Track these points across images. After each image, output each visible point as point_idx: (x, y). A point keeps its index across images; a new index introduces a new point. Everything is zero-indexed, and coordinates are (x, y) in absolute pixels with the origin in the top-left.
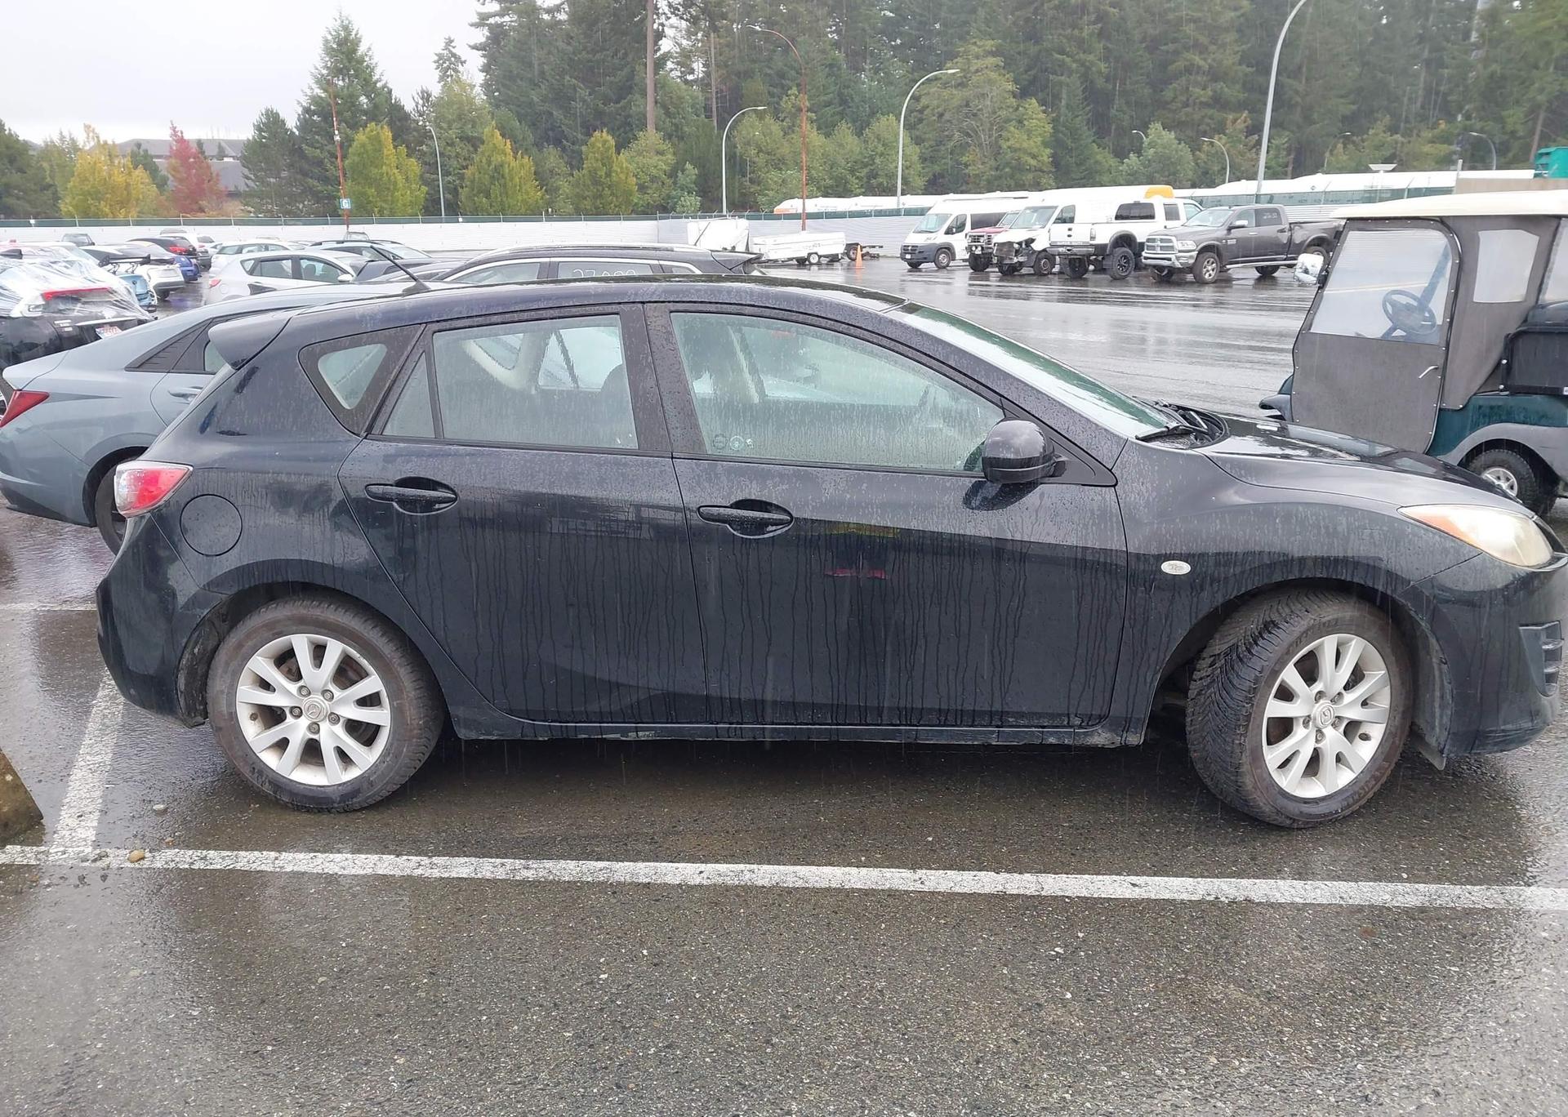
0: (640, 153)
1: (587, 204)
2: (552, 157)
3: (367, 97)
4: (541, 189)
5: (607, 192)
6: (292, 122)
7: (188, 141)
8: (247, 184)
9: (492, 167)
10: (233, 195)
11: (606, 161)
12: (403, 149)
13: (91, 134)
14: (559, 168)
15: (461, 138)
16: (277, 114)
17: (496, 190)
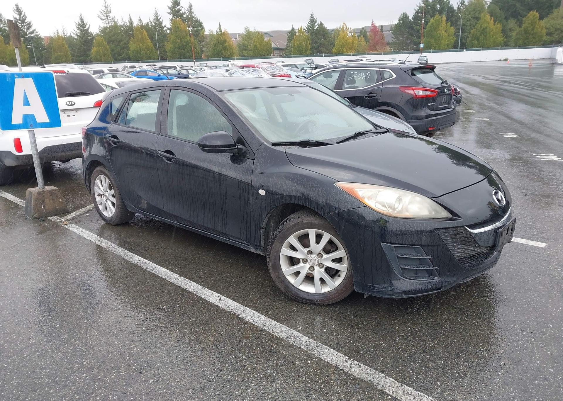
0: (553, 19)
1: (521, 42)
2: (512, 23)
3: (440, 5)
4: (503, 36)
5: (531, 36)
6: (411, 17)
7: (377, 26)
8: (392, 40)
9: (482, 28)
10: (388, 44)
11: (533, 24)
12: (449, 24)
13: (345, 26)
14: (514, 28)
15: (474, 18)
16: (407, 14)
17: (482, 38)
